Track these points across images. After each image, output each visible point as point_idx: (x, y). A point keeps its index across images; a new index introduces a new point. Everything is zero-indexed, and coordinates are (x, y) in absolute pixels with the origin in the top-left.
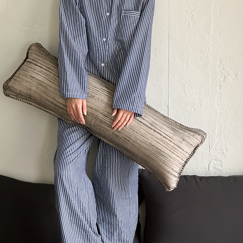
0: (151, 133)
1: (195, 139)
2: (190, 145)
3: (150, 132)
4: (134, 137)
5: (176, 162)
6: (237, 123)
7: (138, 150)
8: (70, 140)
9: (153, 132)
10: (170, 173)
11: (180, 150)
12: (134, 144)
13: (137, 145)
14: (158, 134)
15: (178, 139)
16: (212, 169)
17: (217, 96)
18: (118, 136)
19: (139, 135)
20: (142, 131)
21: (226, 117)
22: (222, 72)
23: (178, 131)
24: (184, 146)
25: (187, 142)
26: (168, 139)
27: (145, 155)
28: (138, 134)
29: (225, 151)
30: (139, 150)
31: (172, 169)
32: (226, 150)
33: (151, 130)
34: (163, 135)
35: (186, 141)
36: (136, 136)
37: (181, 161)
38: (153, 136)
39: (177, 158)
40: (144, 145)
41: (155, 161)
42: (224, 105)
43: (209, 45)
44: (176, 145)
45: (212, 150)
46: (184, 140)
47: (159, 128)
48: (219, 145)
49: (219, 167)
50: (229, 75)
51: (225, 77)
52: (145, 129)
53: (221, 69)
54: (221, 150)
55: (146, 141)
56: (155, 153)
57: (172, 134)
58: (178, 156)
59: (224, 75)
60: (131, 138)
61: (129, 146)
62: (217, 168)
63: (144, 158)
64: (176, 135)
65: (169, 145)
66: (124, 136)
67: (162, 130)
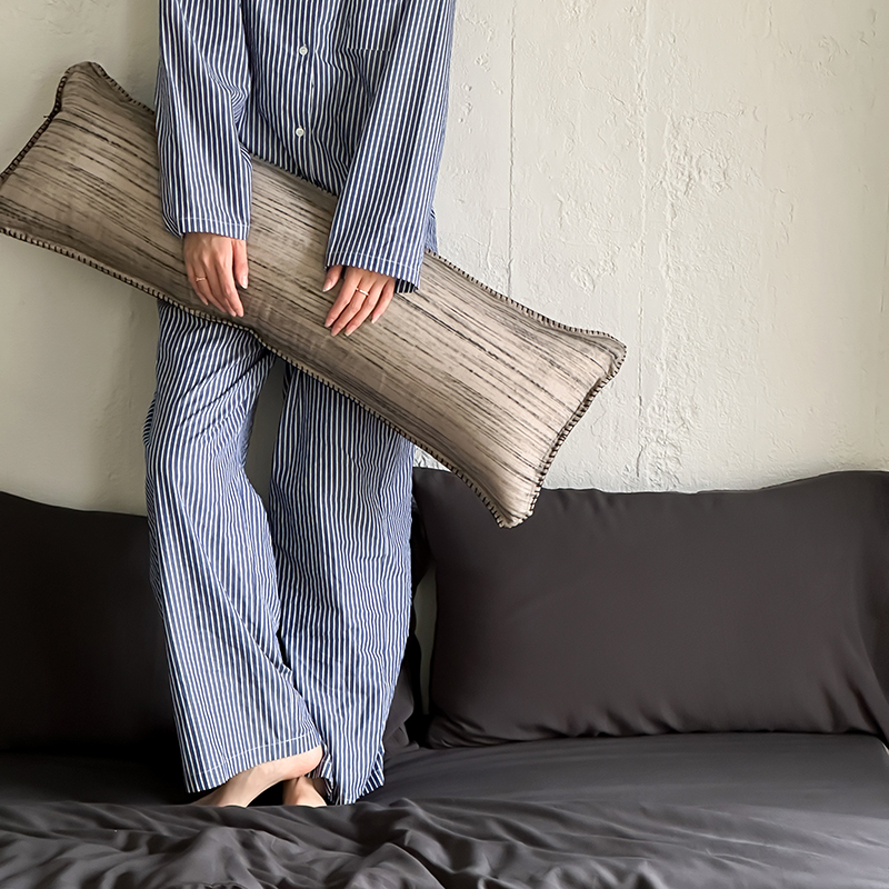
0: (449, 343)
1: (588, 361)
2: (572, 382)
3: (446, 340)
4: (395, 354)
5: (528, 433)
6: (726, 326)
7: (409, 397)
8: (196, 368)
9: (457, 338)
10: (510, 467)
11: (542, 395)
12: (395, 375)
13: (406, 381)
14: (470, 345)
15: (534, 361)
16: (647, 473)
17: (663, 239)
18: (345, 352)
19: (413, 348)
20: (422, 335)
21: (694, 305)
22: (682, 162)
23: (534, 338)
24: (554, 383)
25: (563, 369)
26: (504, 362)
27: (431, 411)
28: (408, 346)
29: (688, 415)
30: (413, 396)
31: (518, 456)
32: (693, 412)
33: (448, 334)
34: (489, 347)
35: (559, 367)
36: (403, 351)
37: (544, 429)
38: (456, 351)
39: (531, 419)
40: (428, 380)
41: (464, 430)
42: (687, 268)
43: (640, 76)
44: (527, 378)
45: (649, 410)
46: (552, 363)
47: (474, 328)
48: (671, 395)
49: (672, 465)
50: (702, 173)
51: (690, 179)
52: (430, 329)
53: (677, 153)
54: (678, 412)
55: (433, 368)
56: (463, 405)
57: (514, 344)
58: (534, 414)
59: (686, 173)
60: (388, 357)
61: (382, 385)
62: (663, 468)
63: (430, 420)
64: (529, 348)
65: (505, 379)
66: (365, 353)
67: (483, 334)
